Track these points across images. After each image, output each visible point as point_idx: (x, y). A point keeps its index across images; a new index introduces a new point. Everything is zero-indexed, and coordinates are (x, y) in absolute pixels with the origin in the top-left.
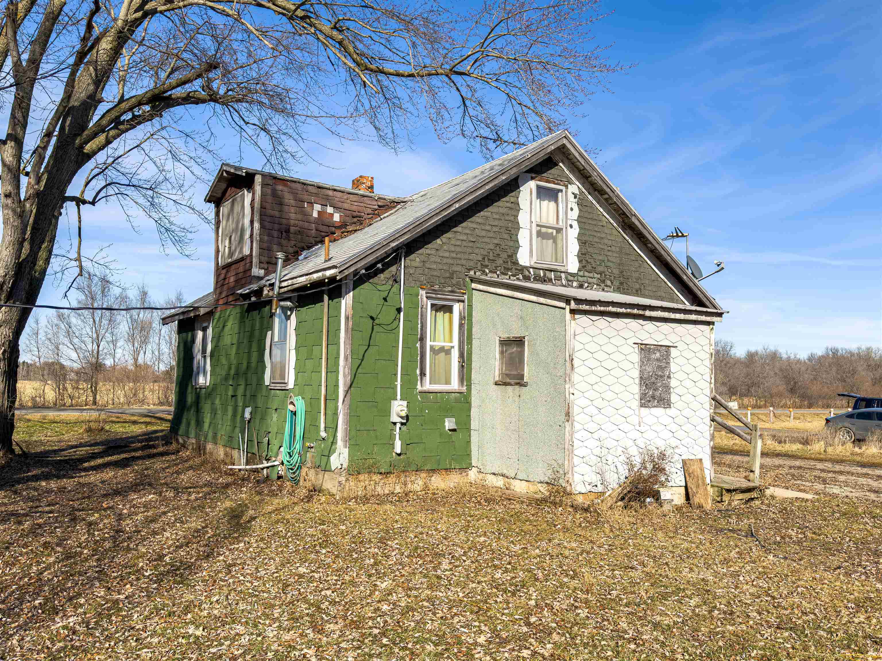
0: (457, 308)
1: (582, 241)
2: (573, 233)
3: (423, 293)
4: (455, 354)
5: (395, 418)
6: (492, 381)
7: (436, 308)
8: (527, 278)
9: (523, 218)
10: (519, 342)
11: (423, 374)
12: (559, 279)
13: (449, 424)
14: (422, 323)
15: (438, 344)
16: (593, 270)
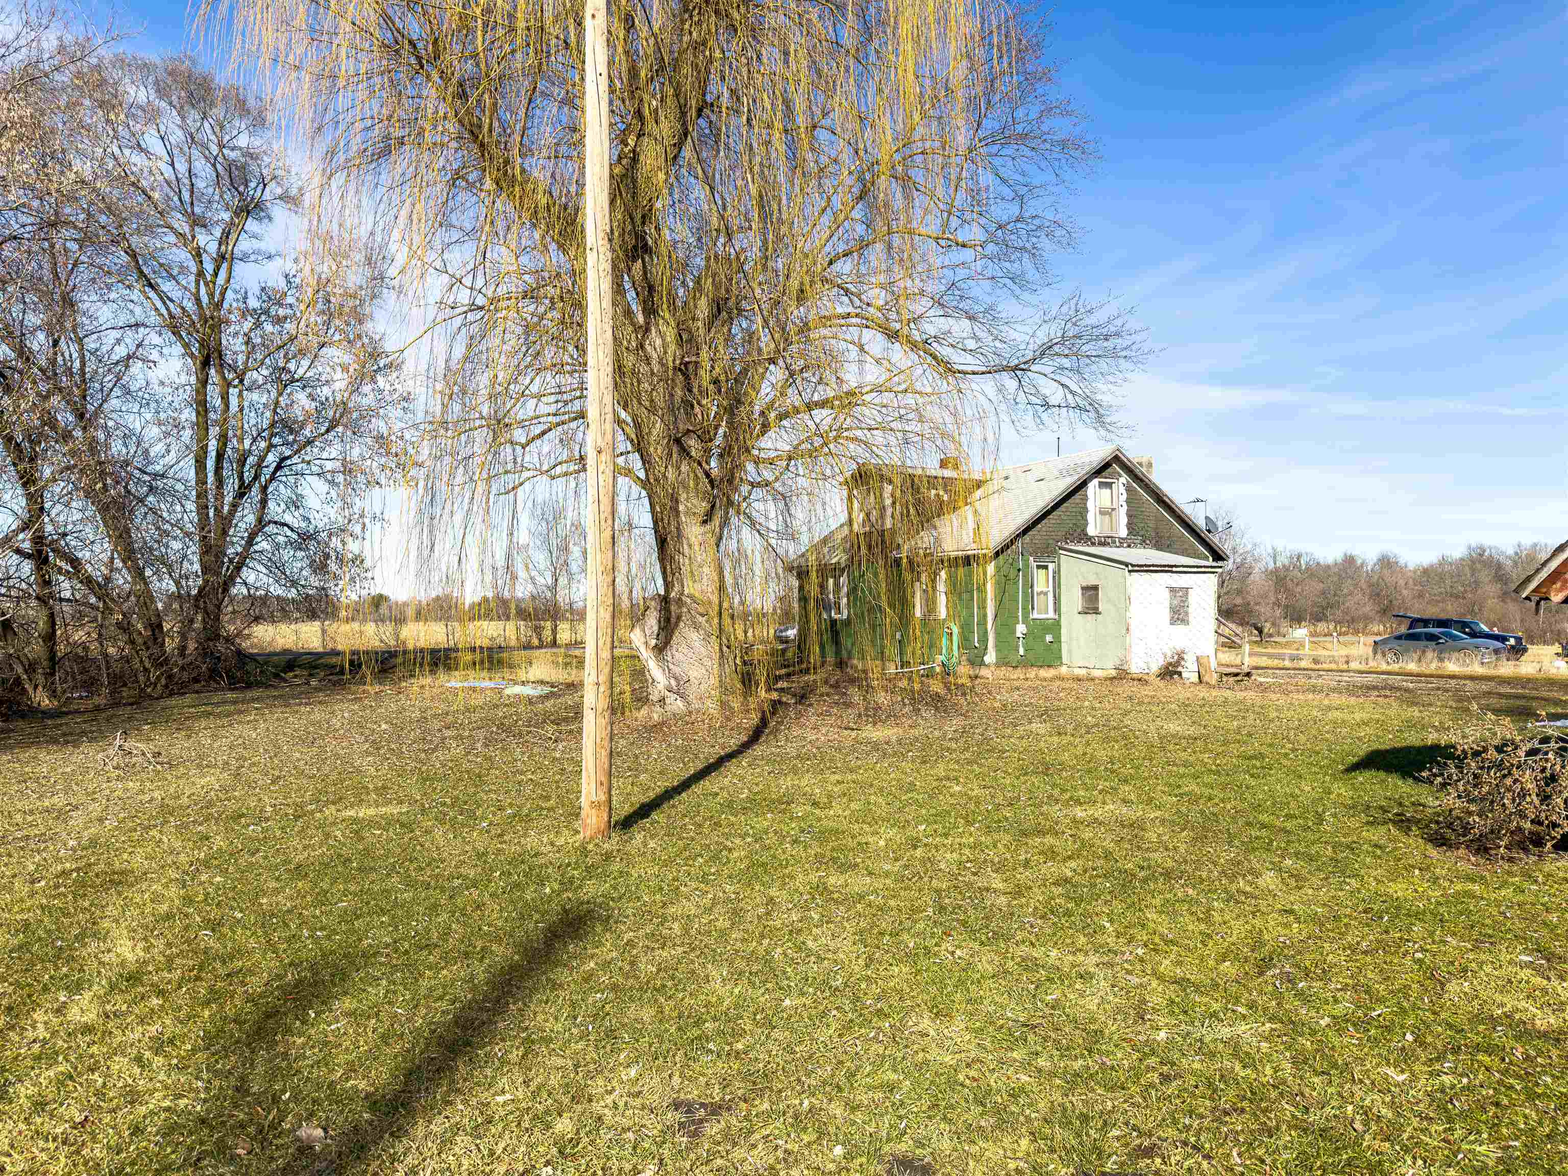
0: (1051, 566)
1: (1129, 516)
2: (1123, 510)
3: (1031, 559)
4: (1051, 595)
5: (1019, 634)
6: (1076, 611)
7: (1038, 567)
8: (1093, 544)
9: (1090, 505)
10: (1095, 588)
11: (1033, 608)
12: (1114, 542)
13: (1049, 638)
14: (1031, 577)
15: (1039, 590)
16: (1137, 534)
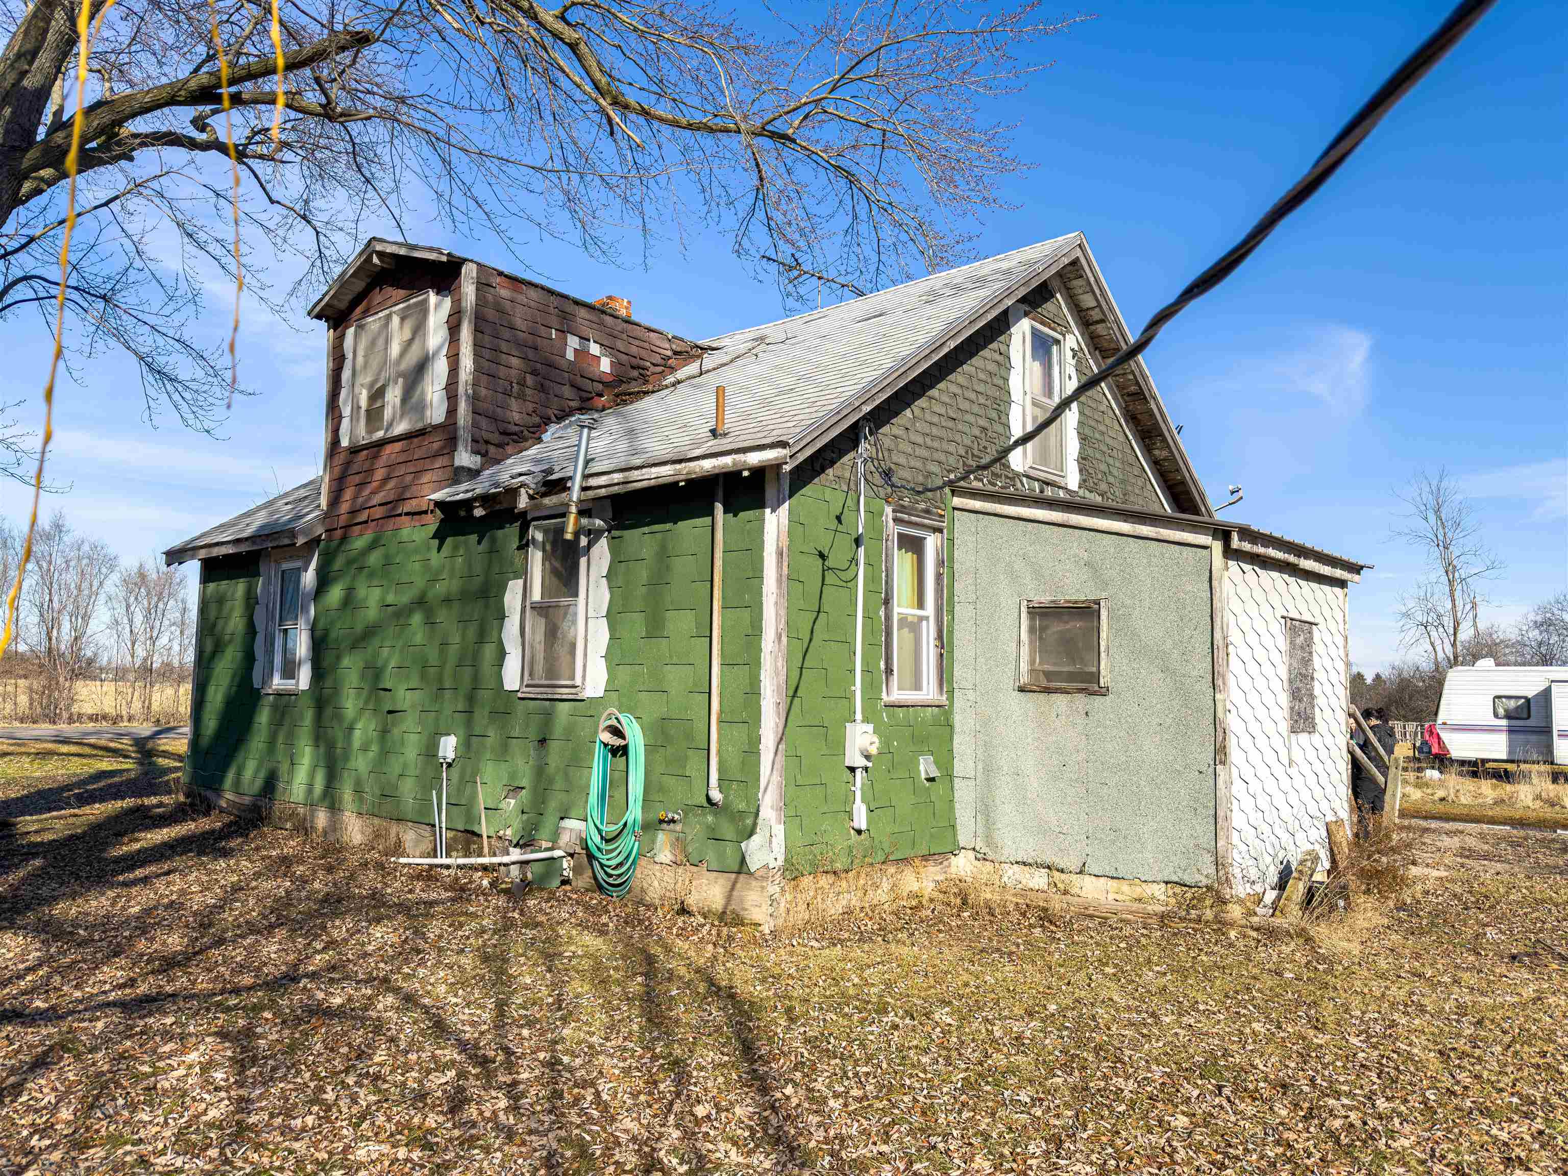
0: (932, 542)
1: (1082, 436)
3: (888, 510)
4: (929, 631)
5: (853, 758)
6: (1009, 684)
7: (903, 541)
9: (1015, 384)
10: (1084, 610)
11: (889, 671)
13: (925, 767)
14: (887, 570)
15: (905, 614)
